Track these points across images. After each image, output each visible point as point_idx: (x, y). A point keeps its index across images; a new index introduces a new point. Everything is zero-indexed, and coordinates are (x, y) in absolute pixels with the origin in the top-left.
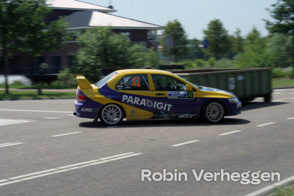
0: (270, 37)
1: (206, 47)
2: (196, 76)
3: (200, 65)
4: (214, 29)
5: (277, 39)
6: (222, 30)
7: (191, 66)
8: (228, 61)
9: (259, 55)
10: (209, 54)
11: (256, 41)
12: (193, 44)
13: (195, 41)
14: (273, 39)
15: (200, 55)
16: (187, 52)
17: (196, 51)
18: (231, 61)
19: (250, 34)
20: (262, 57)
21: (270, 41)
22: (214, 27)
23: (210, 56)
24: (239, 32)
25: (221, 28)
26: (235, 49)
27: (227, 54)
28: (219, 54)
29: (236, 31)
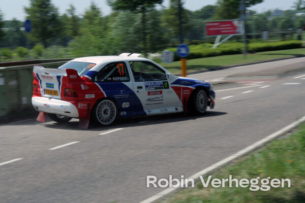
0: (114, 15)
1: (28, 30)
2: (16, 71)
3: (21, 54)
4: (40, 6)
5: (123, 18)
6: (51, 7)
7: (10, 57)
8: (61, 49)
9: (100, 39)
10: (34, 39)
11: (96, 21)
12: (13, 27)
13: (15, 23)
14: (117, 18)
15: (22, 42)
16: (4, 38)
17: (17, 35)
18: (64, 49)
19: (87, 13)
20: (103, 42)
21: (114, 21)
22: (39, 4)
23: (37, 42)
24: (72, 9)
25: (49, 4)
26: (69, 32)
27: (59, 40)
28: (48, 40)
29: (69, 8)
